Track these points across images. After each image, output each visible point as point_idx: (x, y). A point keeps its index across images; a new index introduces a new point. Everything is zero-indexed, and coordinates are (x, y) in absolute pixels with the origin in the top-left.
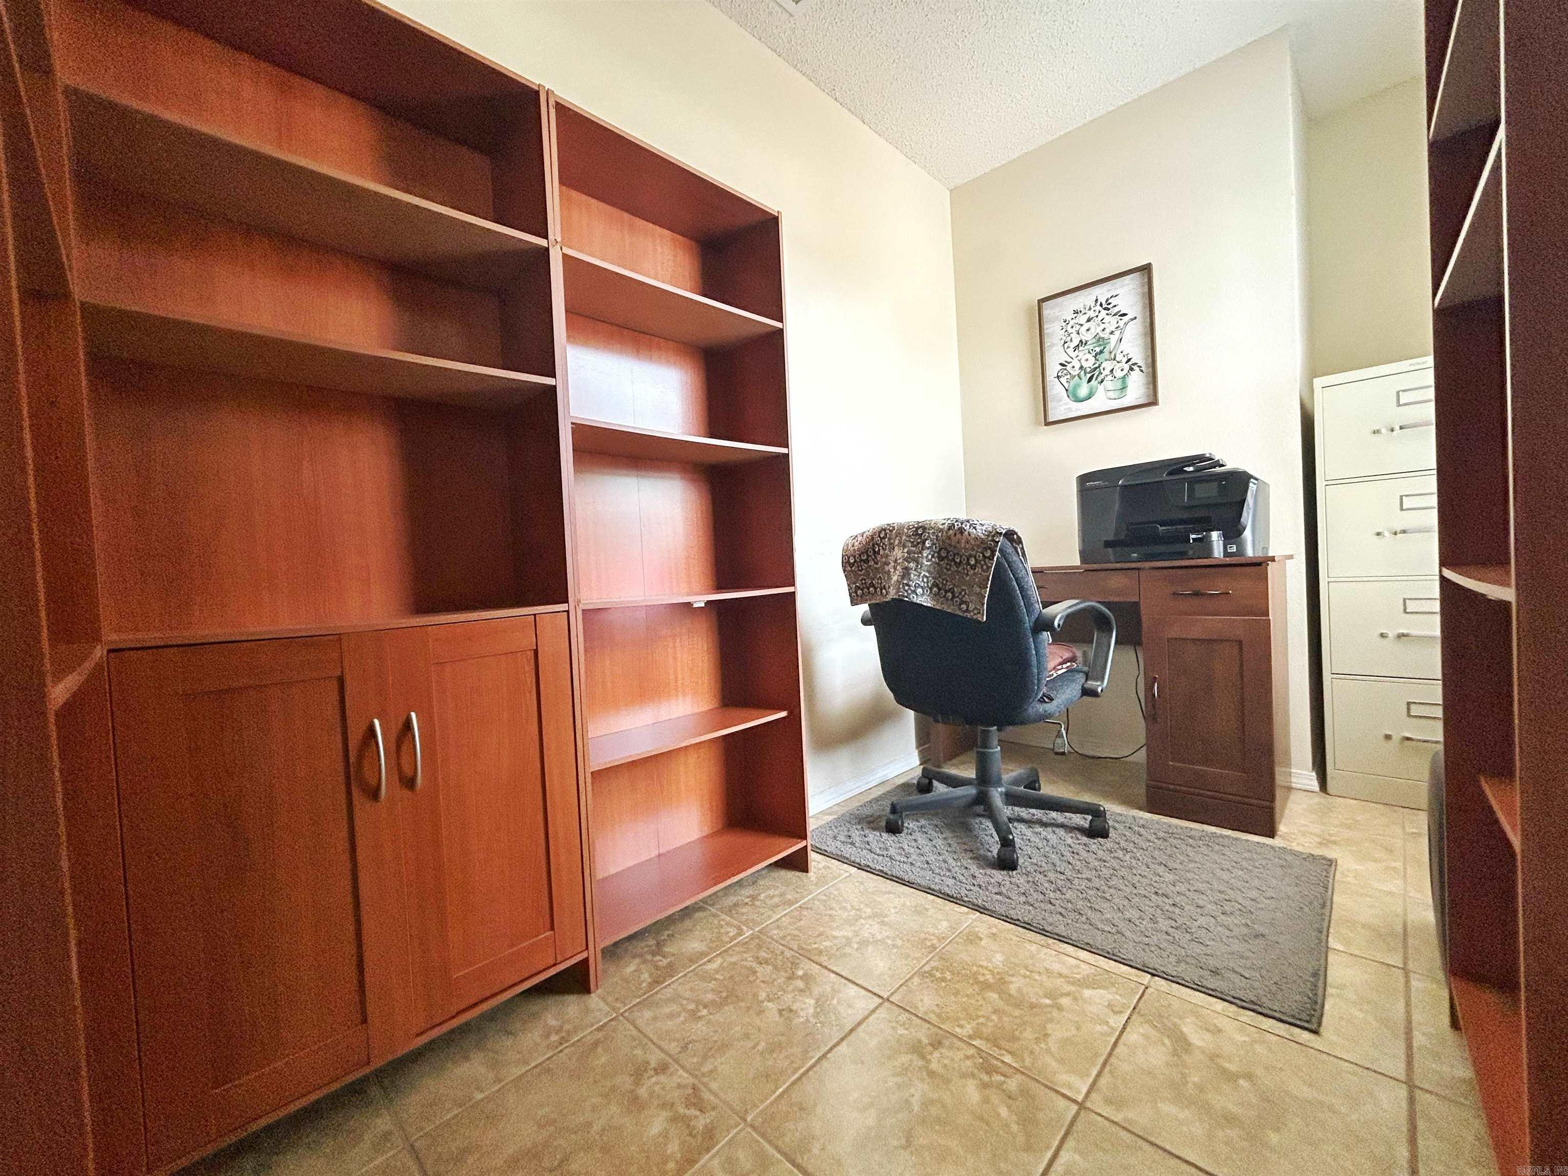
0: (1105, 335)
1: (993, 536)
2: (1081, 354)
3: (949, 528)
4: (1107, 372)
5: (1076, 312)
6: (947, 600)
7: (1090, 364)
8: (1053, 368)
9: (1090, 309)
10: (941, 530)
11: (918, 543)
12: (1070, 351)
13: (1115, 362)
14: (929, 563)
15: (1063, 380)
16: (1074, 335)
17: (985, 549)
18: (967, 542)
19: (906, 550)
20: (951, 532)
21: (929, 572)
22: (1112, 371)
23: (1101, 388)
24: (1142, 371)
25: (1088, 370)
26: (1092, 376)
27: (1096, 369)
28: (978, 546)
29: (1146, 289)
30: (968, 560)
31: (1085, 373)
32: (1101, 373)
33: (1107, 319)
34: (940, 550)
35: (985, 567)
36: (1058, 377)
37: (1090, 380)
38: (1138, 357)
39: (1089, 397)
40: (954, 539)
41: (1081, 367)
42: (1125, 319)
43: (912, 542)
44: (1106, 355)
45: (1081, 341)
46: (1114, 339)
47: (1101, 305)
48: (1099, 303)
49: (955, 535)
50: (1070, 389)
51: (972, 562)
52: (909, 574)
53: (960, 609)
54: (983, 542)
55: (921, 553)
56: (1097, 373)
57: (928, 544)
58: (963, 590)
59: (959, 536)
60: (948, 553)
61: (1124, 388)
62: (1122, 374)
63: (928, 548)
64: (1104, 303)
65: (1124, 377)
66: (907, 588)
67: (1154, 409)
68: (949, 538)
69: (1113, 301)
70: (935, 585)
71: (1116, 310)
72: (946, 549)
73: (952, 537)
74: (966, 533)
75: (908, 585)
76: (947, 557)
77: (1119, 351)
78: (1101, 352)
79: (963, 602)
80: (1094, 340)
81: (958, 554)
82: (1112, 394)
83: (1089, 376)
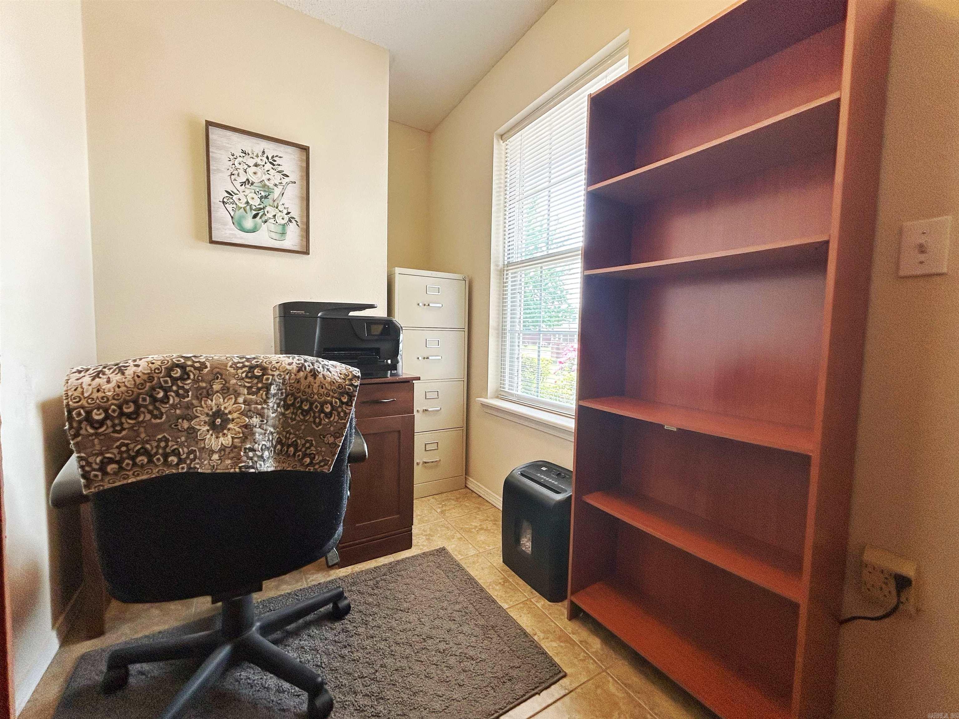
0: (270, 184)
1: (351, 380)
2: (247, 191)
3: (300, 370)
4: (270, 215)
5: (243, 152)
6: (289, 456)
7: (256, 202)
8: (218, 194)
9: (257, 156)
10: (289, 372)
11: (259, 389)
12: (238, 185)
13: (277, 211)
14: (274, 415)
15: (230, 207)
16: (241, 172)
17: (342, 394)
18: (322, 386)
19: (241, 400)
20: (302, 374)
21: (274, 426)
22: (275, 216)
23: (264, 226)
24: (298, 225)
25: (254, 208)
26: (257, 214)
27: (260, 209)
28: (334, 391)
29: (304, 165)
30: (322, 406)
31: (251, 209)
32: (264, 214)
33: (272, 172)
34: (287, 396)
35: (342, 414)
36: (223, 202)
37: (255, 216)
38: (295, 213)
39: (253, 230)
40: (304, 383)
41: (247, 203)
42: (287, 180)
43: (249, 388)
44: (269, 201)
45: (248, 180)
46: (277, 191)
47: (267, 158)
48: (265, 155)
49: (306, 378)
50: (236, 217)
51: (328, 409)
52: (253, 434)
53: (302, 465)
54: (340, 386)
55: (265, 402)
56: (261, 213)
57: (273, 390)
58: (307, 441)
59: (310, 379)
60: (295, 399)
61: (283, 233)
62: (283, 222)
63: (274, 395)
64: (270, 158)
65: (284, 225)
66: (251, 454)
67: (305, 256)
68: (298, 381)
69: (278, 161)
70: (279, 442)
71: (280, 168)
72: (292, 395)
73: (302, 380)
74: (321, 376)
75: (252, 450)
76: (293, 405)
77: (281, 203)
78: (266, 197)
79: (305, 455)
80: (260, 185)
81: (307, 400)
82: (274, 235)
83: (254, 212)
